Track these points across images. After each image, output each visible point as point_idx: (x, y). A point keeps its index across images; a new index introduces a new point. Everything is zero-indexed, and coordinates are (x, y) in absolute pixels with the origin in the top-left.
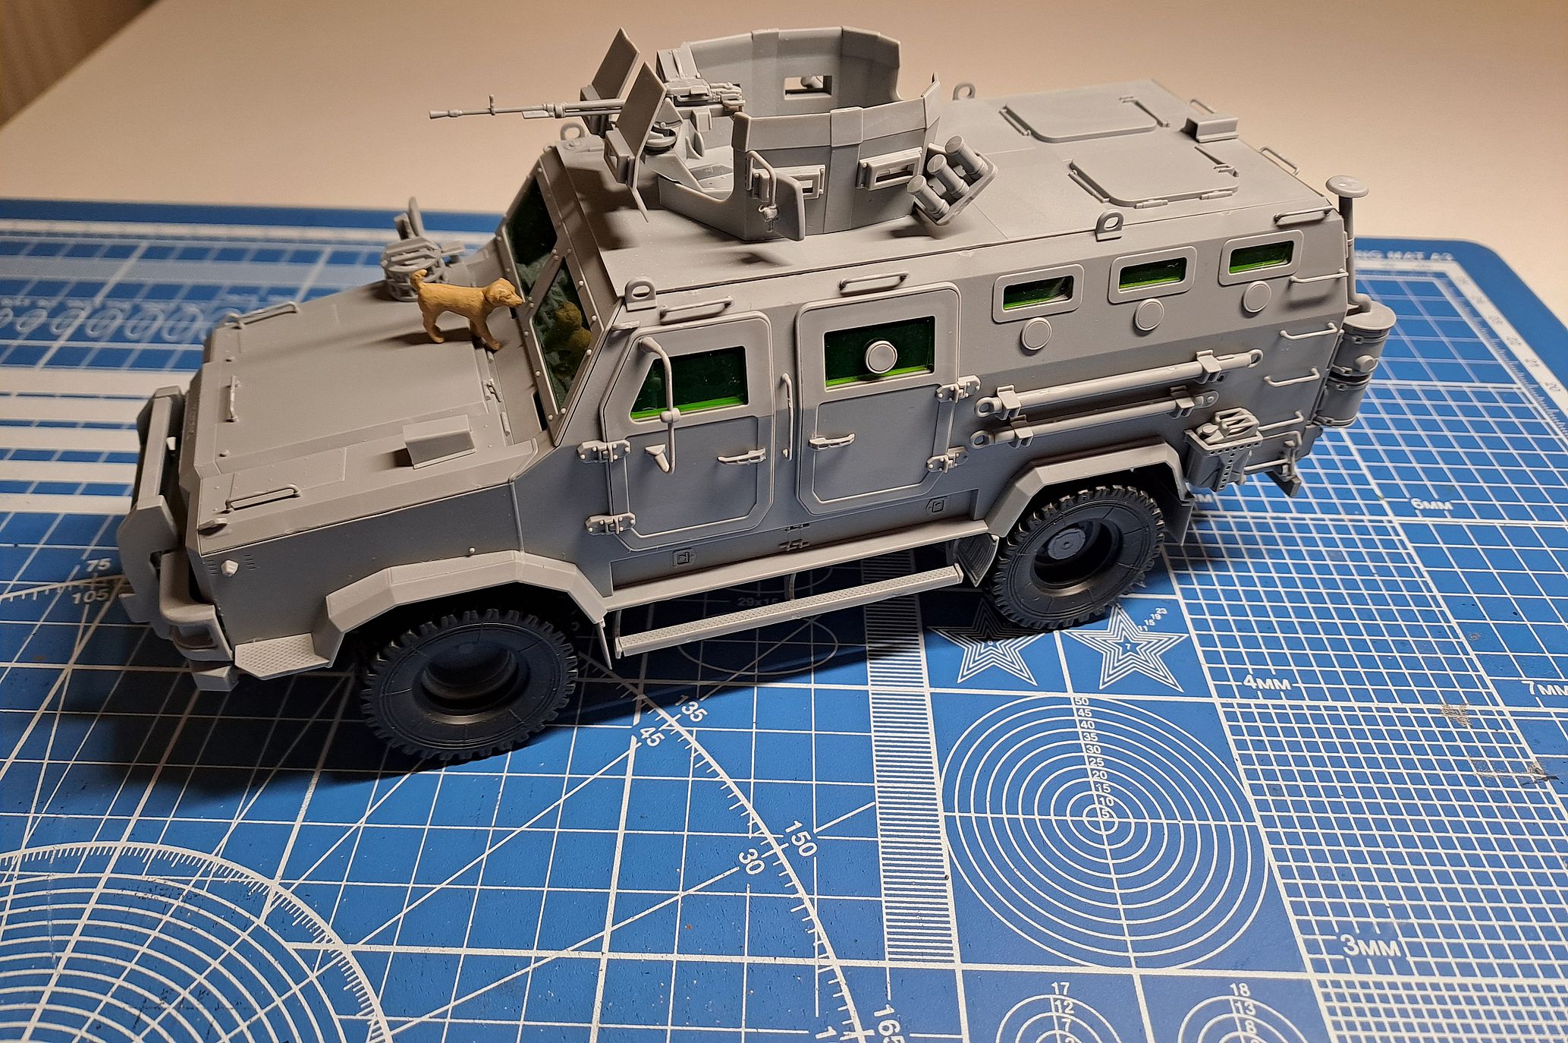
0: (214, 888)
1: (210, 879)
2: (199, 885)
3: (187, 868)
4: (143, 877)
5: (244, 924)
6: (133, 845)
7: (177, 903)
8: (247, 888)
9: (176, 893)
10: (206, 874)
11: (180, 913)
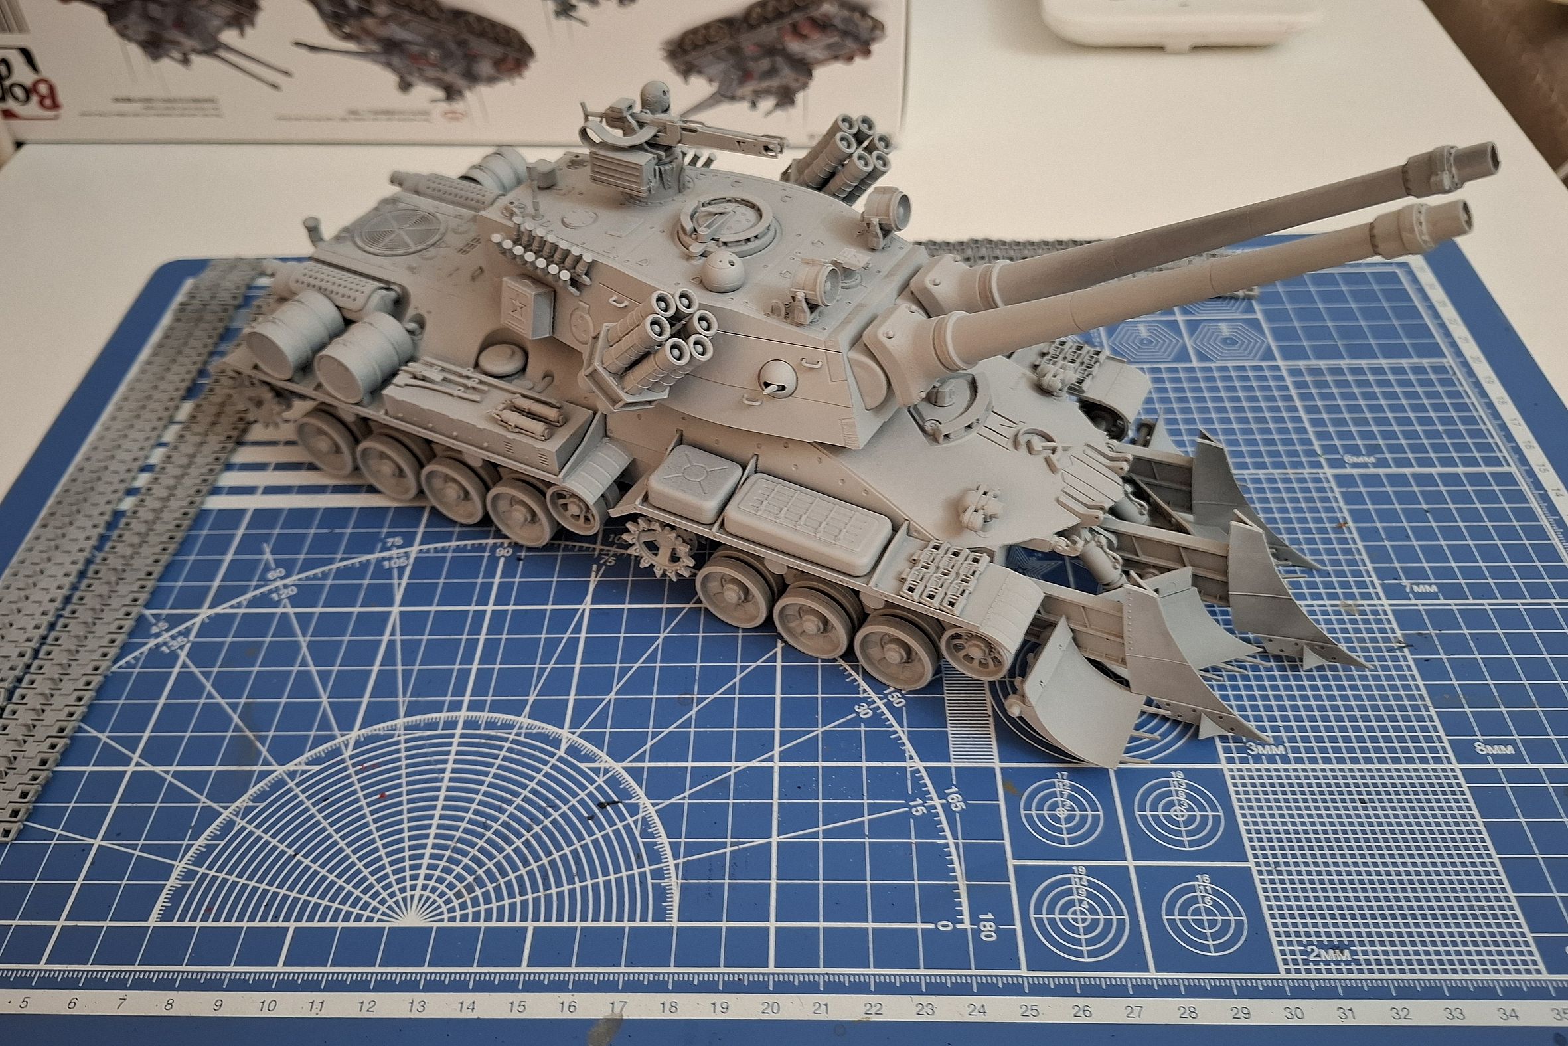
0: (528, 735)
1: (524, 731)
2: (518, 734)
3: (509, 726)
4: (481, 732)
5: (552, 755)
6: (471, 714)
7: (507, 745)
8: (548, 736)
9: (505, 740)
10: (520, 728)
11: (510, 750)
